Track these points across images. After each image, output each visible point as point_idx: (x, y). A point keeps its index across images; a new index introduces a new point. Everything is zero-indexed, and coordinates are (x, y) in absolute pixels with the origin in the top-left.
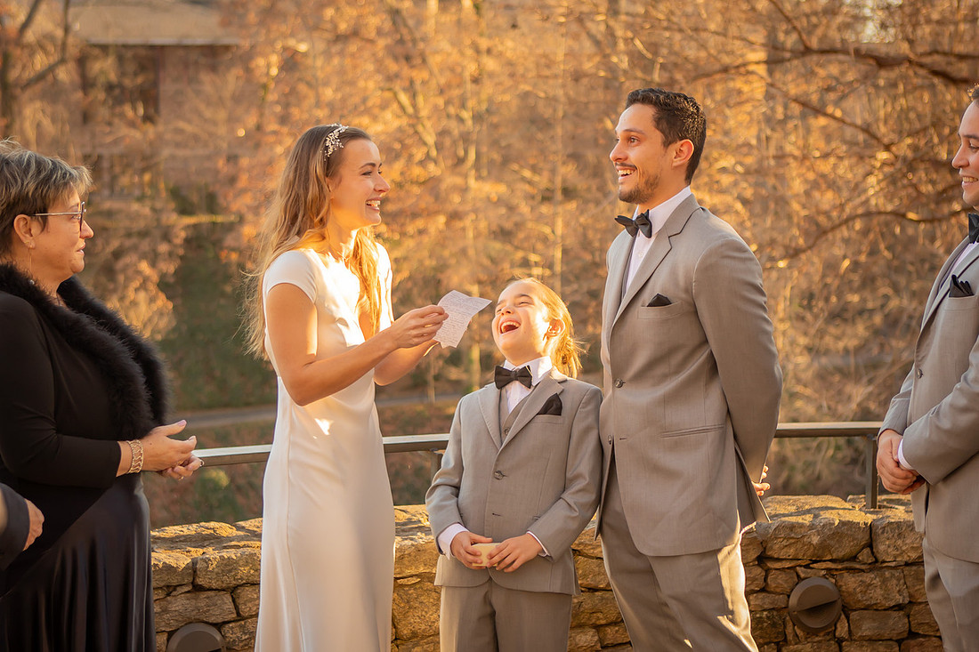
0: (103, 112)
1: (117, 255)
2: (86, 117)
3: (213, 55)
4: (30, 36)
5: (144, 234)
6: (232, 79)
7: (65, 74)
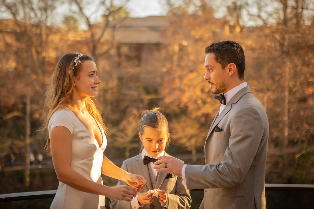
0: (124, 64)
1: (127, 107)
2: (119, 65)
3: (157, 46)
4: (103, 40)
5: (135, 101)
6: (163, 53)
7: (113, 52)
